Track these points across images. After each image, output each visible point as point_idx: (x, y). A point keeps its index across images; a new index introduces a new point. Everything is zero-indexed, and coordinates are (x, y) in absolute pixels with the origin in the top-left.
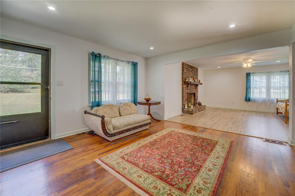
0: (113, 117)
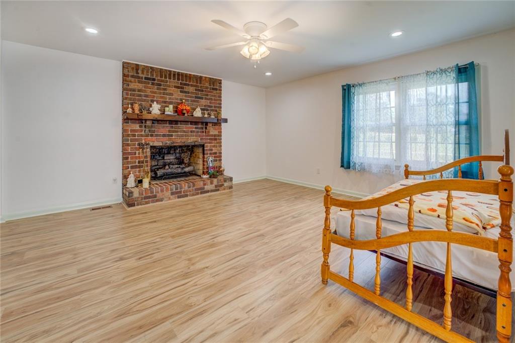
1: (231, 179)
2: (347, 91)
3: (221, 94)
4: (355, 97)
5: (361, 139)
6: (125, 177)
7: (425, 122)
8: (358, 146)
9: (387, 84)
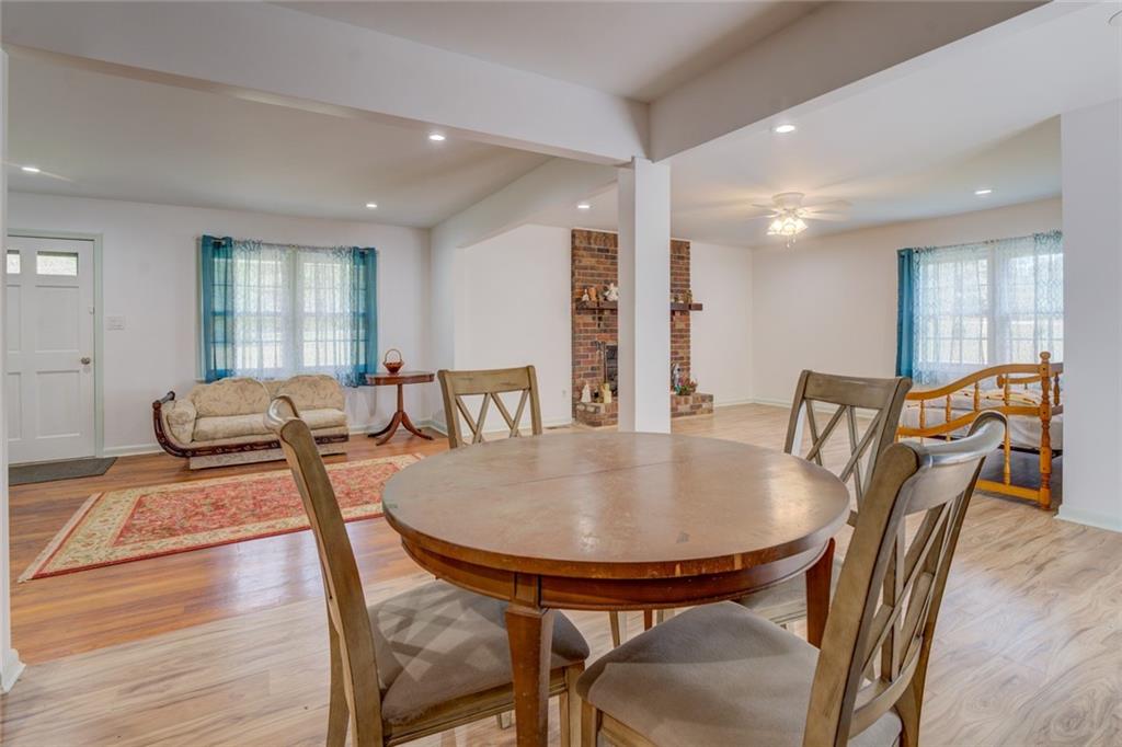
0: (241, 411)
1: (711, 398)
2: (906, 260)
3: (688, 263)
4: (921, 268)
5: (931, 334)
6: (577, 390)
7: (1033, 308)
8: (925, 345)
9: (973, 250)
